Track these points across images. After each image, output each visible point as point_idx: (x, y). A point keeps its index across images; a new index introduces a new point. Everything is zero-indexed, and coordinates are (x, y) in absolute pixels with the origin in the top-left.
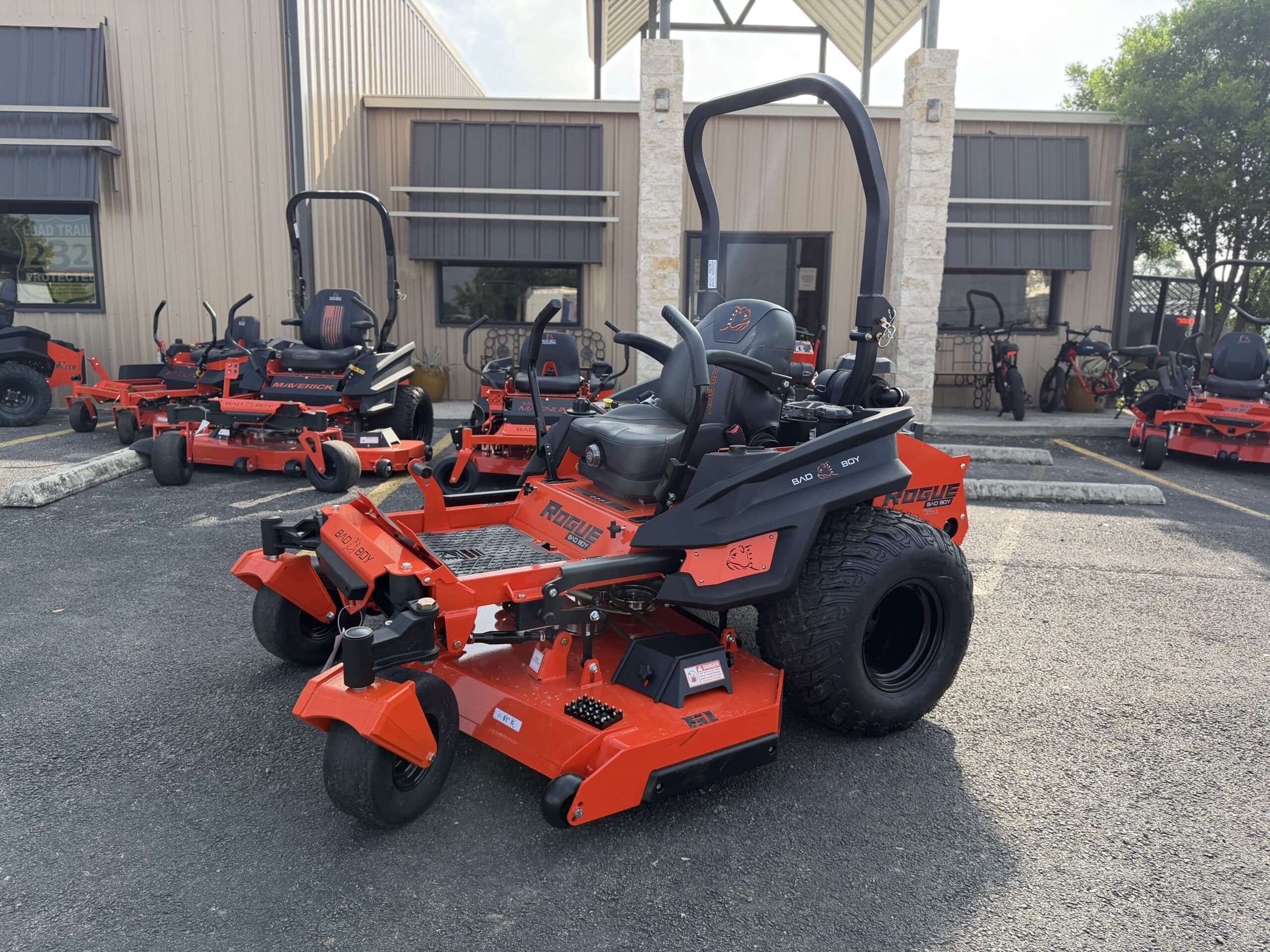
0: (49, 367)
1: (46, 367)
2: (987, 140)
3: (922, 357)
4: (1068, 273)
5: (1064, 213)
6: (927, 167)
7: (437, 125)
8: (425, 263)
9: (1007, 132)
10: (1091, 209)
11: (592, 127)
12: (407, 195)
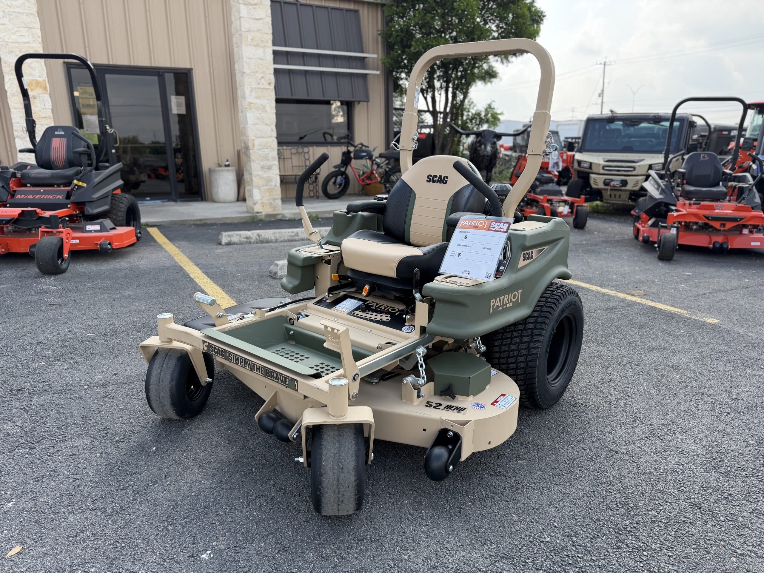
2: (295, 7)
3: (269, 163)
4: (356, 103)
5: (349, 61)
6: (253, 15)
9: (308, 1)
10: (366, 59)
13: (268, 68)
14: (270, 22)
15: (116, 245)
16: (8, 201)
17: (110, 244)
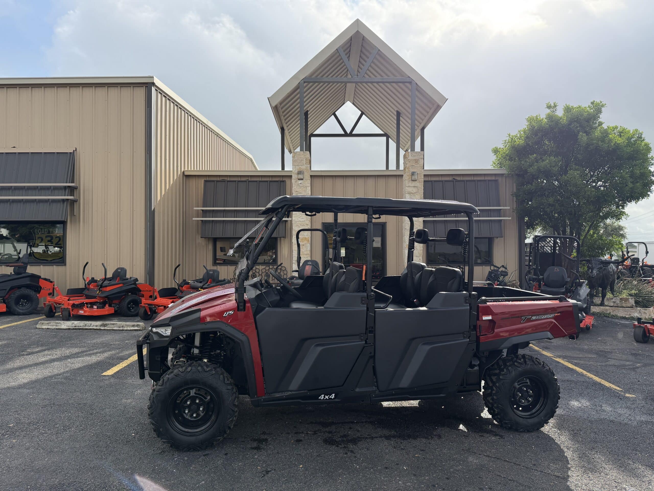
0: (39, 289)
1: (38, 289)
4: (494, 238)
7: (215, 182)
8: (208, 239)
9: (462, 178)
10: (502, 211)
11: (281, 181)
12: (202, 211)
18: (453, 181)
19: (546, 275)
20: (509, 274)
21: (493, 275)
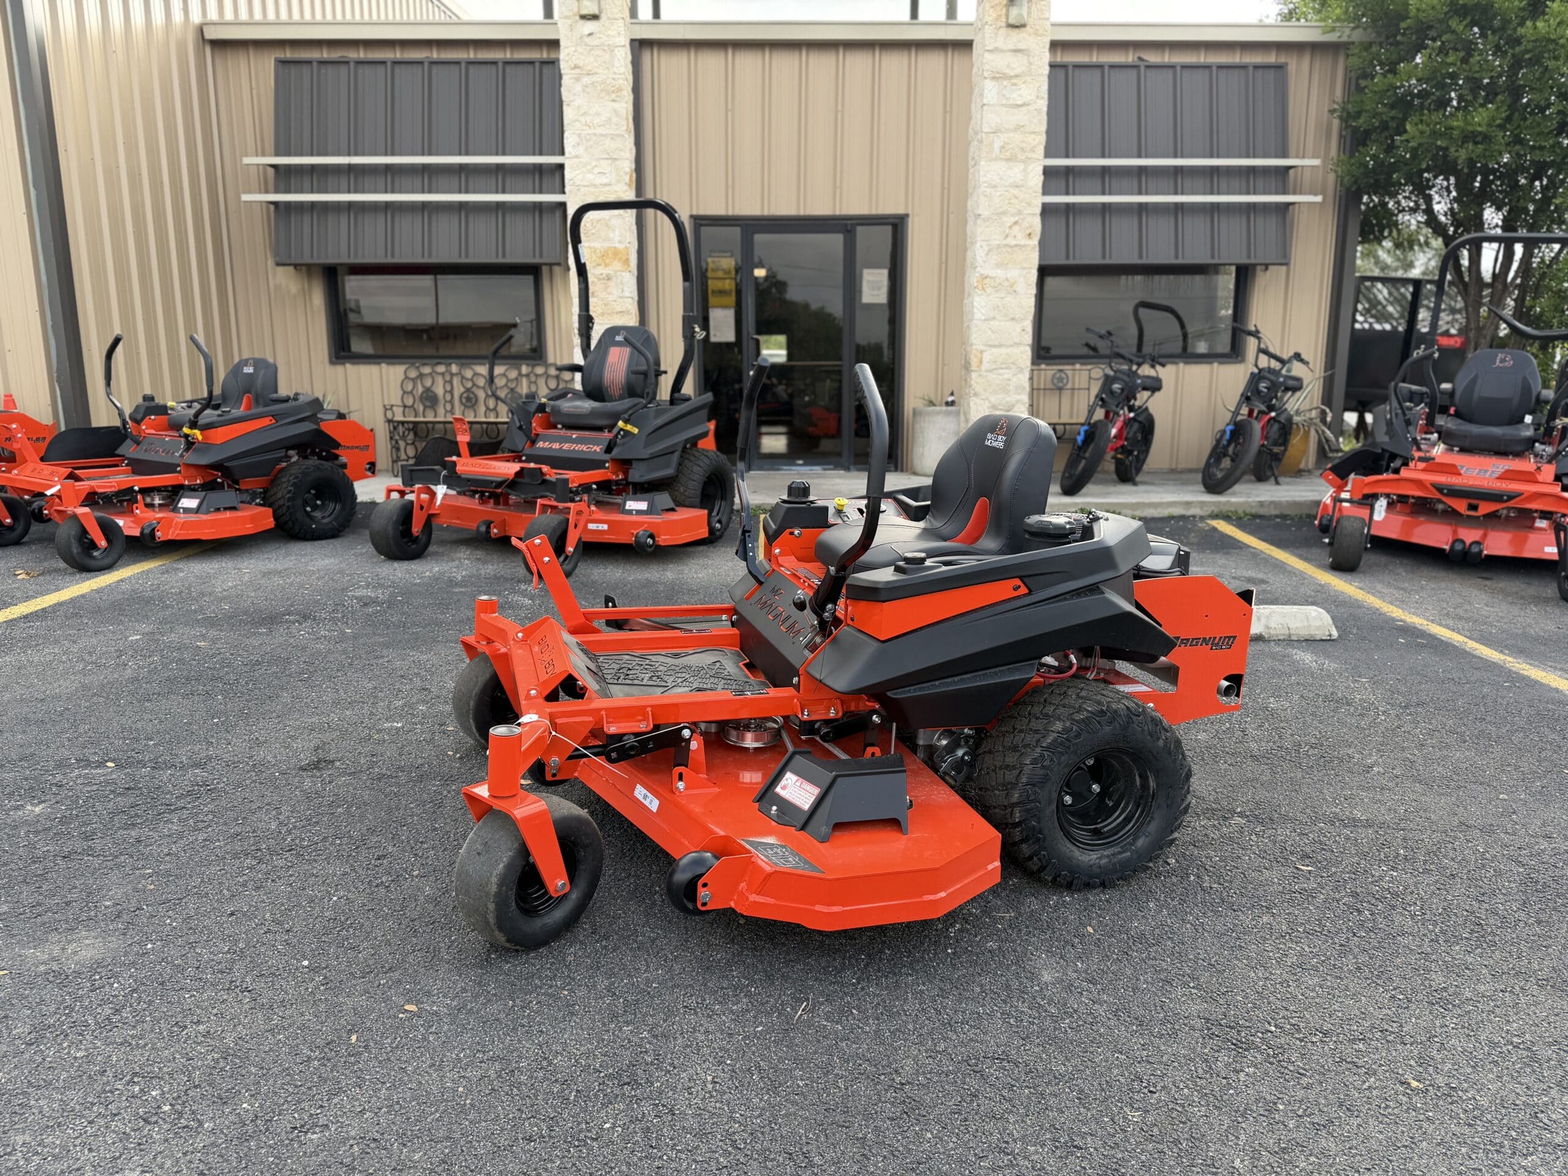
2: (1135, 71)
3: (1008, 399)
4: (1259, 268)
5: (1249, 177)
6: (1008, 99)
7: (315, 64)
8: (306, 269)
9: (1167, 58)
10: (1292, 172)
11: (544, 63)
12: (271, 171)
13: (1029, 204)
14: (1045, 109)
15: (664, 540)
16: (525, 452)
17: (652, 536)
18: (1137, 67)
19: (1463, 379)
20: (1305, 384)
21: (1263, 386)
